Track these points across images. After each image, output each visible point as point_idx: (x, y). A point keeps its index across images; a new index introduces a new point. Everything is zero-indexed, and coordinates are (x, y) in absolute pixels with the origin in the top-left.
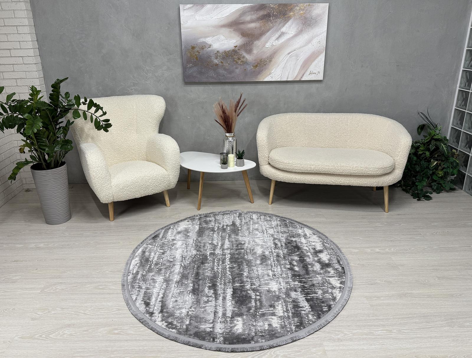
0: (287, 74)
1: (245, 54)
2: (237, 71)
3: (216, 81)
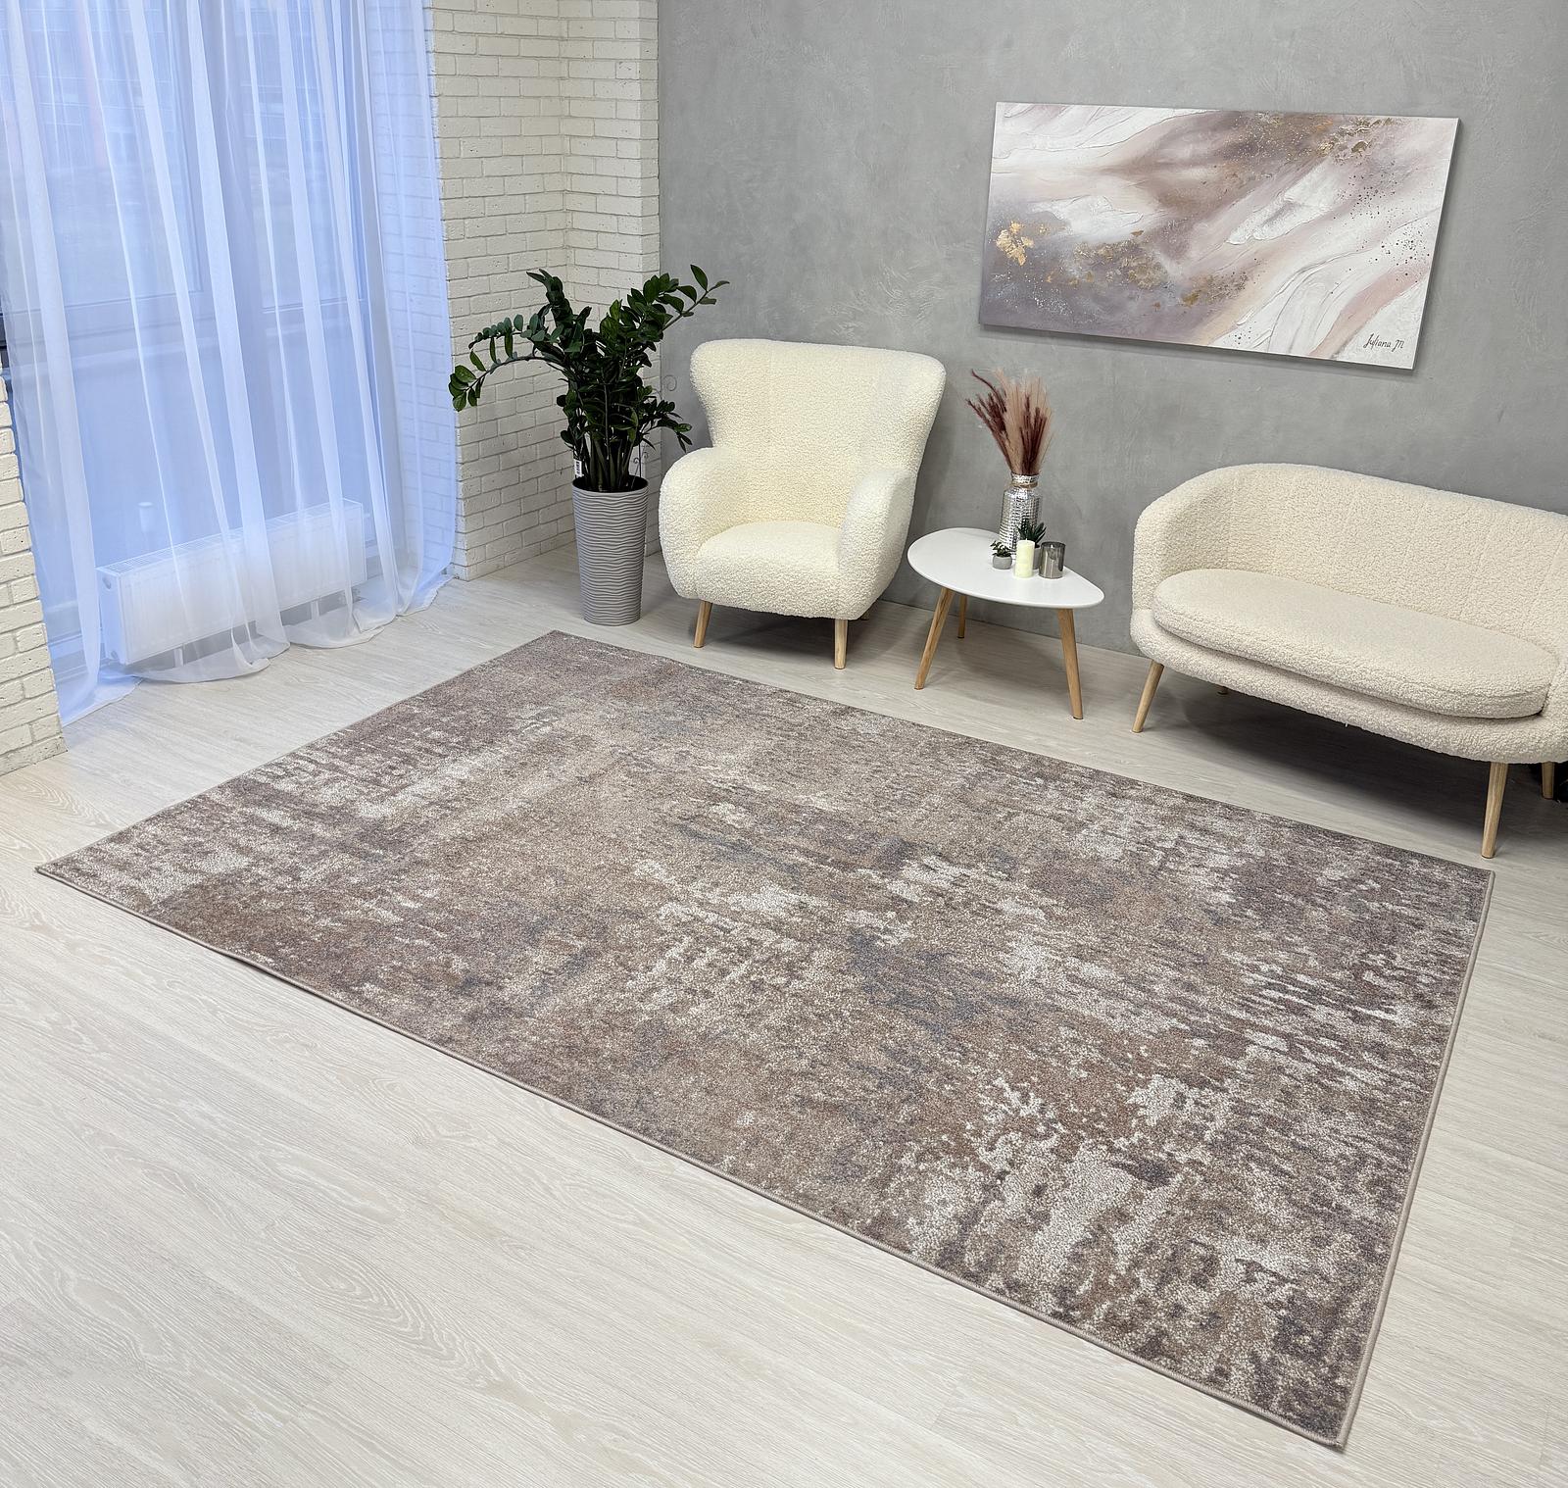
0: (1291, 333)
1: (1162, 259)
2: (1133, 307)
3: (1066, 330)
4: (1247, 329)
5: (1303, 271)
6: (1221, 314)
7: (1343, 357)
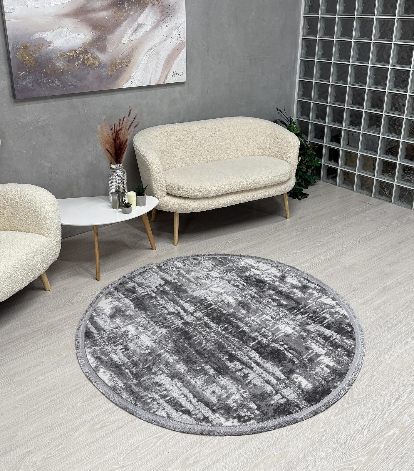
0: (149, 76)
1: (97, 53)
2: (90, 77)
3: (63, 93)
4: (135, 78)
5: (149, 51)
6: (124, 74)
7: (167, 82)
